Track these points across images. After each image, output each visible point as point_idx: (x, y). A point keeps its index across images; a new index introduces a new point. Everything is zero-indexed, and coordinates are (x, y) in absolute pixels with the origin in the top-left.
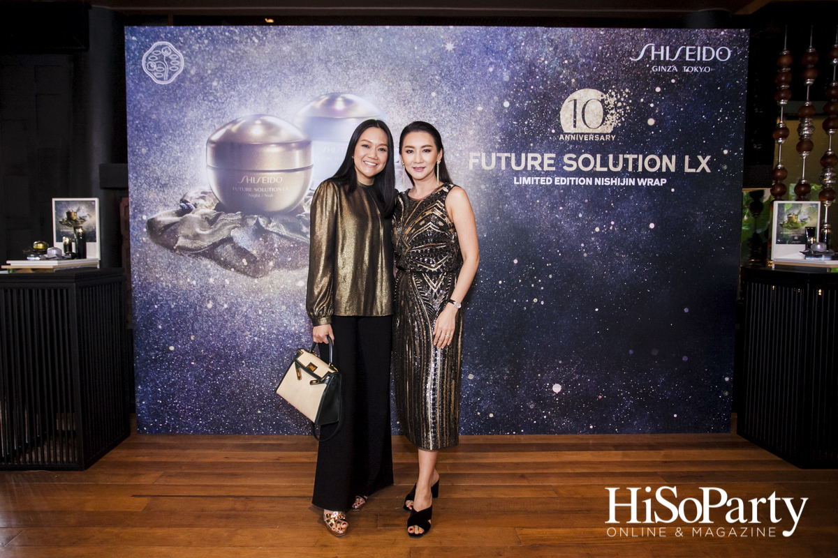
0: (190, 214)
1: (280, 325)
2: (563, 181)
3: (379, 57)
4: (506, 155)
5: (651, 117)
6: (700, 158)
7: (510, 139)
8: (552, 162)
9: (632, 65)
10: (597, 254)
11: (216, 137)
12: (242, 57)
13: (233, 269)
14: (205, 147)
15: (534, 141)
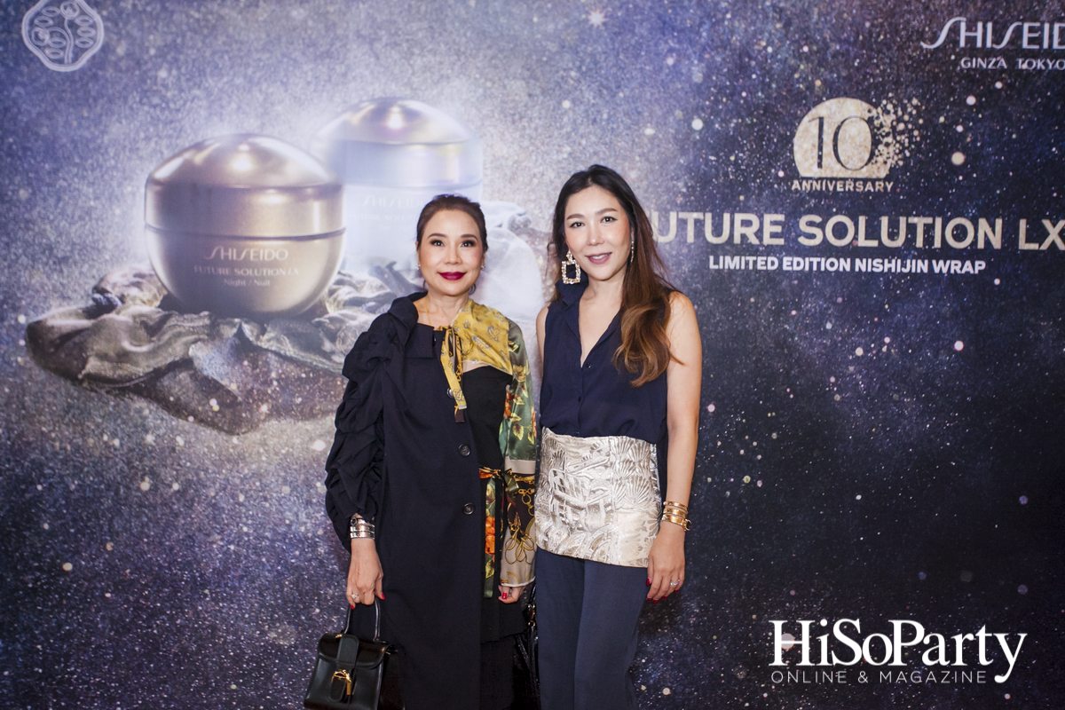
0: (112, 315)
1: (278, 522)
2: (798, 264)
3: (468, 34)
4: (696, 215)
5: (958, 150)
6: (1047, 223)
7: (703, 188)
8: (778, 229)
9: (925, 56)
10: (860, 396)
11: (164, 173)
12: (214, 27)
13: (191, 419)
14: (142, 190)
15: (747, 191)
